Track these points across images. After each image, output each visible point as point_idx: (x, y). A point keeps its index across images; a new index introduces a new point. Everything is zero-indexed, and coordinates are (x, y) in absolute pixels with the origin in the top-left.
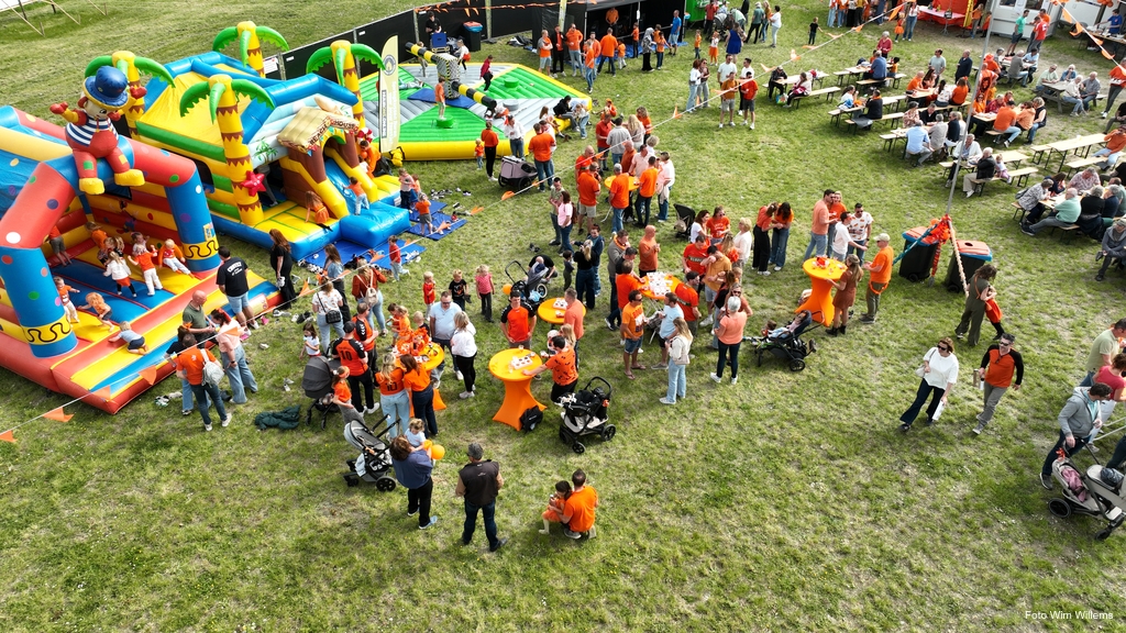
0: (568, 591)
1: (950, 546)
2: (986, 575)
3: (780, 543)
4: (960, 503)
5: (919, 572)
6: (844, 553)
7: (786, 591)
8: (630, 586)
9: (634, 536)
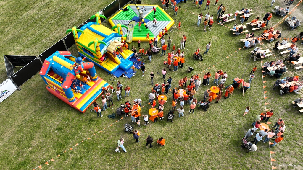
0: (160, 155)
1: (222, 152)
2: (226, 158)
3: (195, 149)
4: (226, 143)
5: (216, 156)
6: (205, 152)
7: (194, 158)
8: (170, 155)
9: (171, 146)
